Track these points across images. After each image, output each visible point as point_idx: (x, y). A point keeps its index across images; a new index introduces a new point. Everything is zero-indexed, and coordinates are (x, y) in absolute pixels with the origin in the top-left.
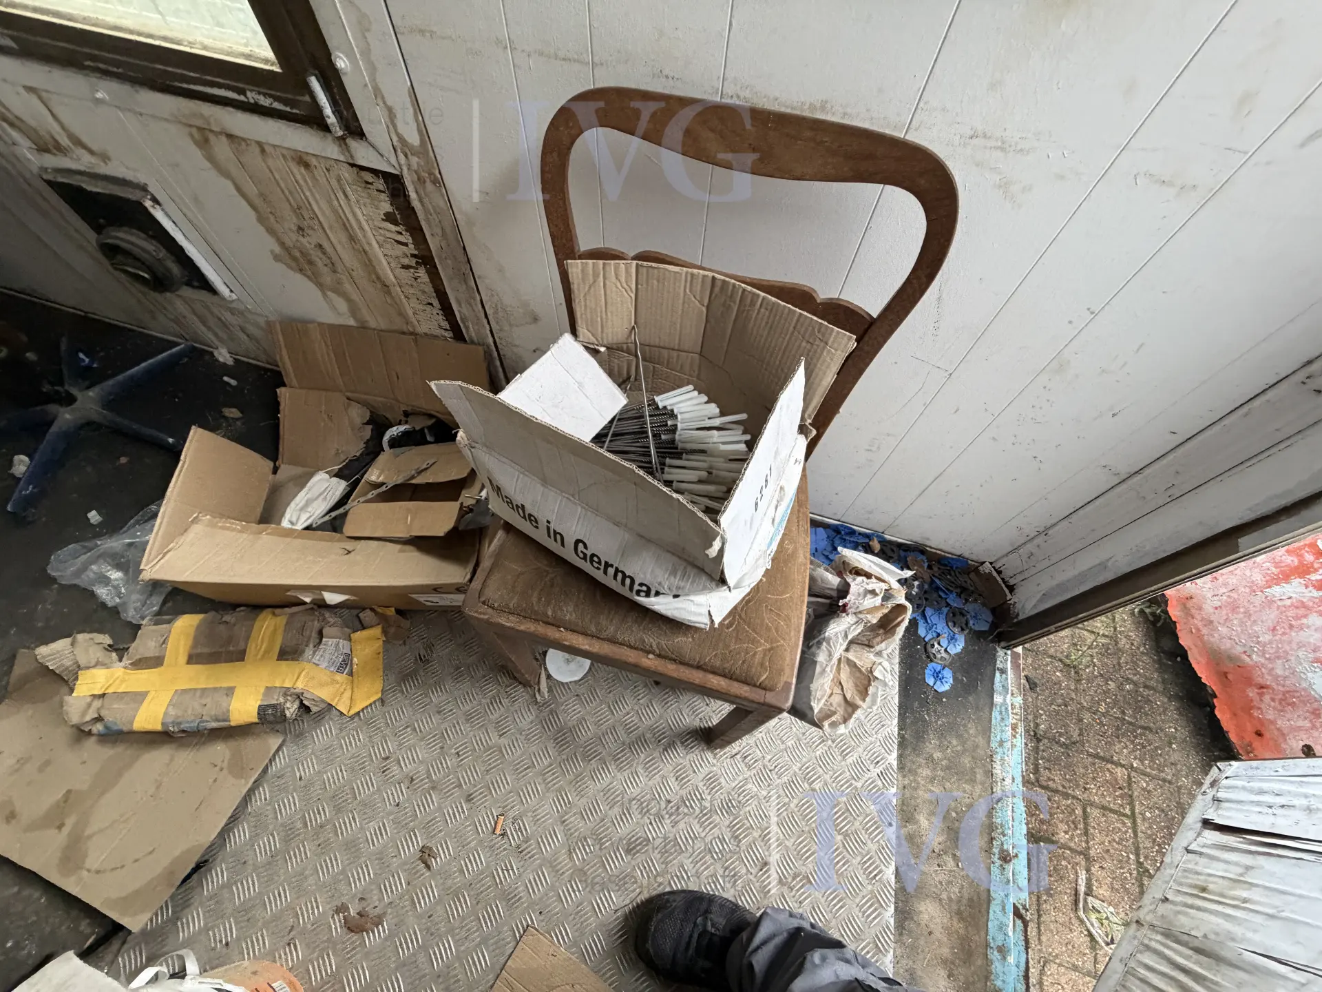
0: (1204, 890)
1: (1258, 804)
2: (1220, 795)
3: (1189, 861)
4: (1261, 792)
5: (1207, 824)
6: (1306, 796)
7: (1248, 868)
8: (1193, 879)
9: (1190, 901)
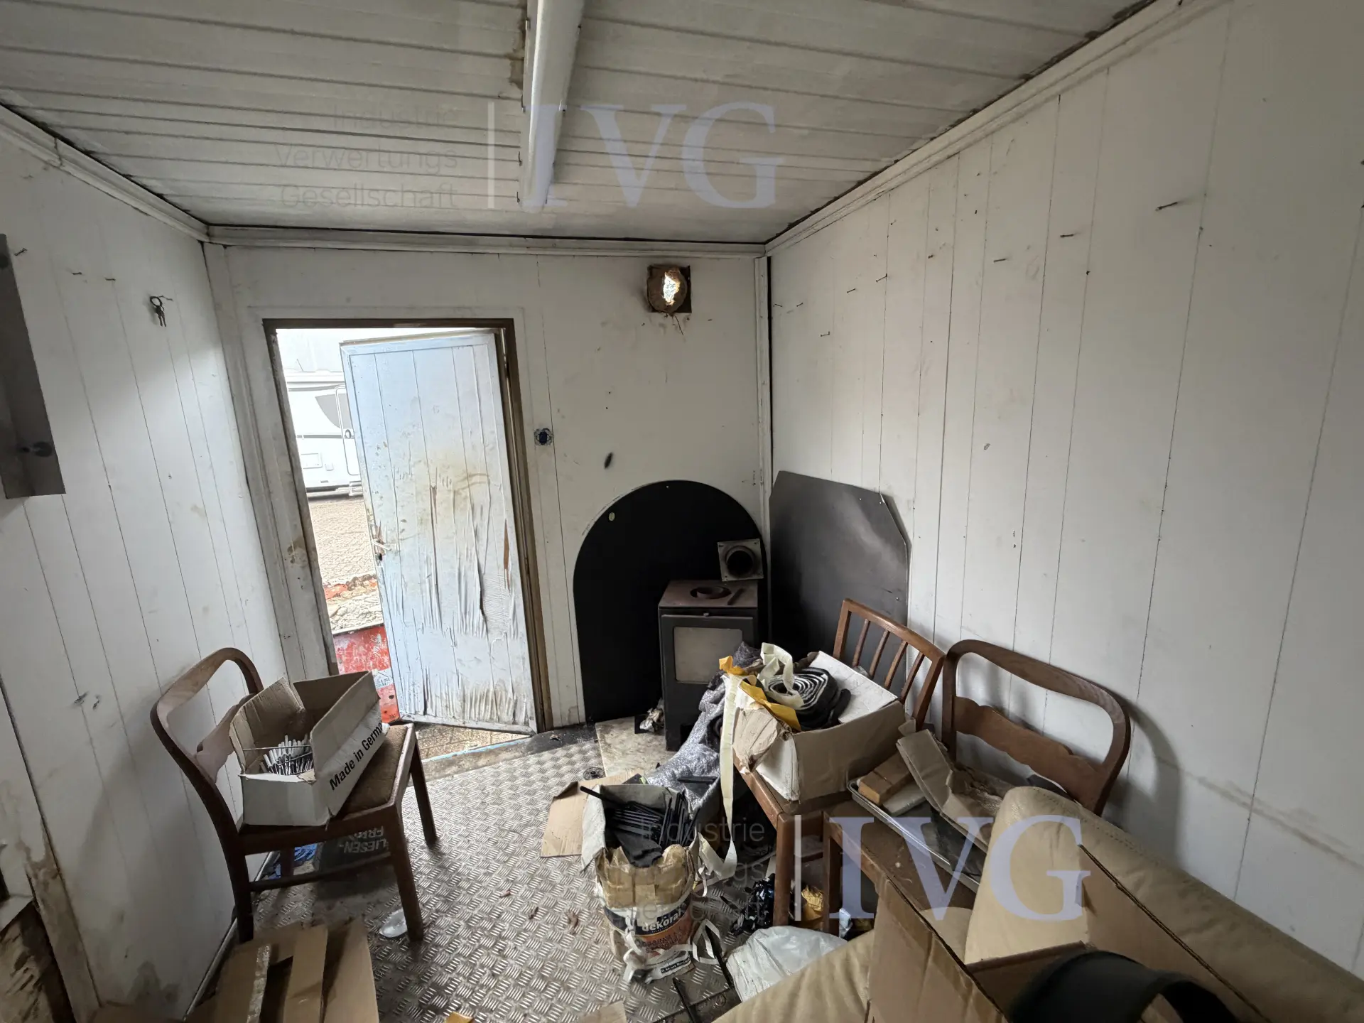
0: (447, 706)
1: (414, 699)
2: (413, 712)
3: (439, 714)
4: (410, 699)
5: (425, 713)
6: (409, 686)
7: (436, 696)
8: (445, 712)
9: (452, 711)
